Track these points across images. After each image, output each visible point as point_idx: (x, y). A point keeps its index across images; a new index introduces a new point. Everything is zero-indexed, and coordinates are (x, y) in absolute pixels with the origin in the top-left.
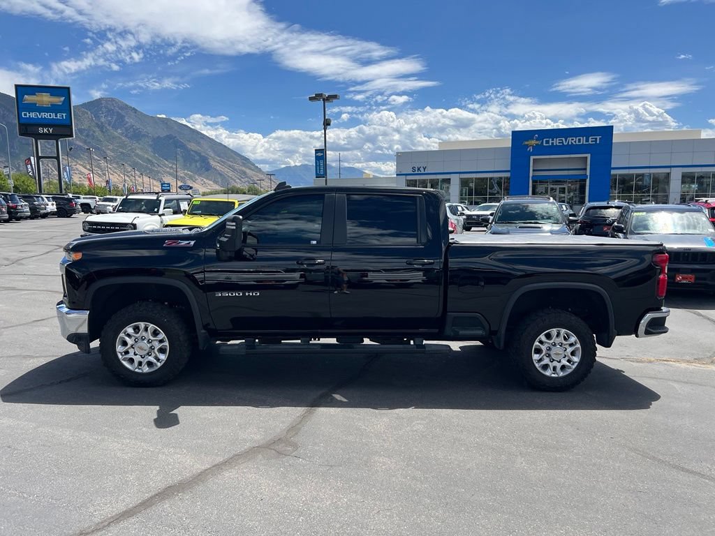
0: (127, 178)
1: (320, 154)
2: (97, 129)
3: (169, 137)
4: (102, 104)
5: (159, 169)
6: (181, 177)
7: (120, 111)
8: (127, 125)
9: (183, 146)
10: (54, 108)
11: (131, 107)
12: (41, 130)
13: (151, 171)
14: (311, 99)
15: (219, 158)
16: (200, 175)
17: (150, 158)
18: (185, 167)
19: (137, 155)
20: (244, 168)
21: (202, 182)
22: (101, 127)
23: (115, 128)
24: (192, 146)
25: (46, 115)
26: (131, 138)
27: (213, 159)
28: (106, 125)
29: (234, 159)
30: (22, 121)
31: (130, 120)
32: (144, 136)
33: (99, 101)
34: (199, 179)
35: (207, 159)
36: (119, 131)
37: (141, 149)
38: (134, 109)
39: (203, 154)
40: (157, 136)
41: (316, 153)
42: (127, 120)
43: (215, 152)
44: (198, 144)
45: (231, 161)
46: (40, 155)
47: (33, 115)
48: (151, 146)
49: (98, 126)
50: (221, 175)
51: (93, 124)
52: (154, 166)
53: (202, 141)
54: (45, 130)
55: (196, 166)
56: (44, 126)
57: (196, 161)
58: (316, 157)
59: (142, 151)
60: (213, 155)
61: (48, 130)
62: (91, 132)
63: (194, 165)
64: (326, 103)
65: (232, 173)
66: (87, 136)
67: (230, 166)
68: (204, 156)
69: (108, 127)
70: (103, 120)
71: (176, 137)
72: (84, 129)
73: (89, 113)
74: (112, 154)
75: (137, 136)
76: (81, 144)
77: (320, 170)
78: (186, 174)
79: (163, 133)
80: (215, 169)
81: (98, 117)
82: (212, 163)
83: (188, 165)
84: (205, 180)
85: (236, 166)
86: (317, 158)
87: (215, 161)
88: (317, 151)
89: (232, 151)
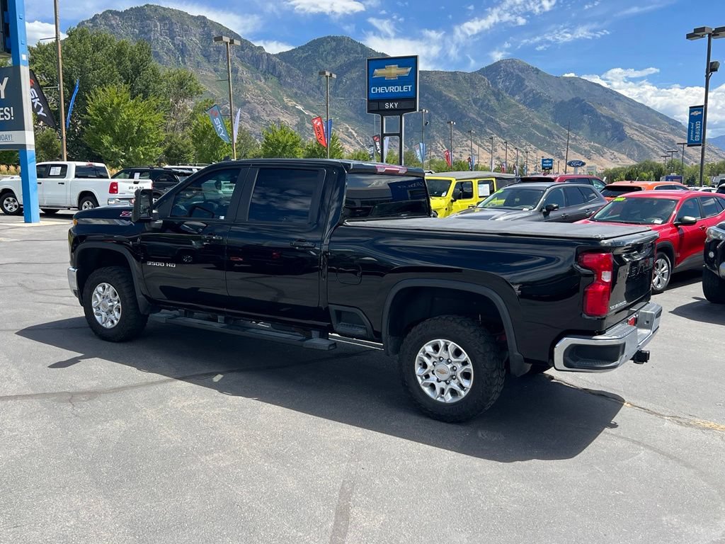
0: (520, 154)
1: (696, 113)
2: (493, 98)
3: (575, 101)
4: (501, 67)
5: (559, 141)
6: (585, 151)
7: (520, 74)
8: (526, 90)
9: (591, 111)
10: (401, 81)
11: (533, 68)
12: (387, 106)
13: (549, 144)
14: (689, 36)
15: (637, 124)
16: (610, 148)
17: (549, 128)
18: (591, 138)
19: (535, 126)
20: (671, 137)
21: (612, 157)
22: (497, 95)
23: (513, 94)
24: (604, 110)
25: (392, 89)
26: (529, 106)
27: (630, 126)
28: (503, 92)
29: (659, 124)
30: (371, 97)
31: (530, 84)
32: (545, 101)
33: (498, 65)
34: (608, 152)
35: (621, 125)
36: (517, 98)
37: (540, 118)
38: (537, 70)
39: (617, 120)
40: (560, 100)
41: (691, 112)
42: (527, 84)
43: (633, 116)
44: (612, 107)
45: (654, 128)
46: (385, 132)
47: (381, 90)
48: (552, 113)
49: (494, 93)
50: (638, 146)
51: (489, 91)
52: (553, 138)
53: (617, 104)
54: (391, 105)
55: (607, 136)
56: (390, 100)
57: (606, 130)
58: (691, 117)
59: (541, 119)
60: (630, 121)
61: (394, 105)
62: (486, 102)
63: (603, 134)
64: (712, 39)
65: (654, 143)
66: (482, 106)
67: (652, 134)
68: (618, 123)
69: (505, 94)
70: (500, 86)
71: (583, 100)
72: (479, 99)
73: (486, 79)
74: (506, 125)
75: (535, 102)
76: (475, 116)
77: (694, 134)
78: (592, 147)
79: (568, 96)
80: (632, 139)
81: (495, 83)
82: (628, 131)
83: (596, 134)
84: (616, 153)
85: (661, 134)
86: (692, 119)
87: (631, 128)
88: (692, 109)
89: (658, 114)
